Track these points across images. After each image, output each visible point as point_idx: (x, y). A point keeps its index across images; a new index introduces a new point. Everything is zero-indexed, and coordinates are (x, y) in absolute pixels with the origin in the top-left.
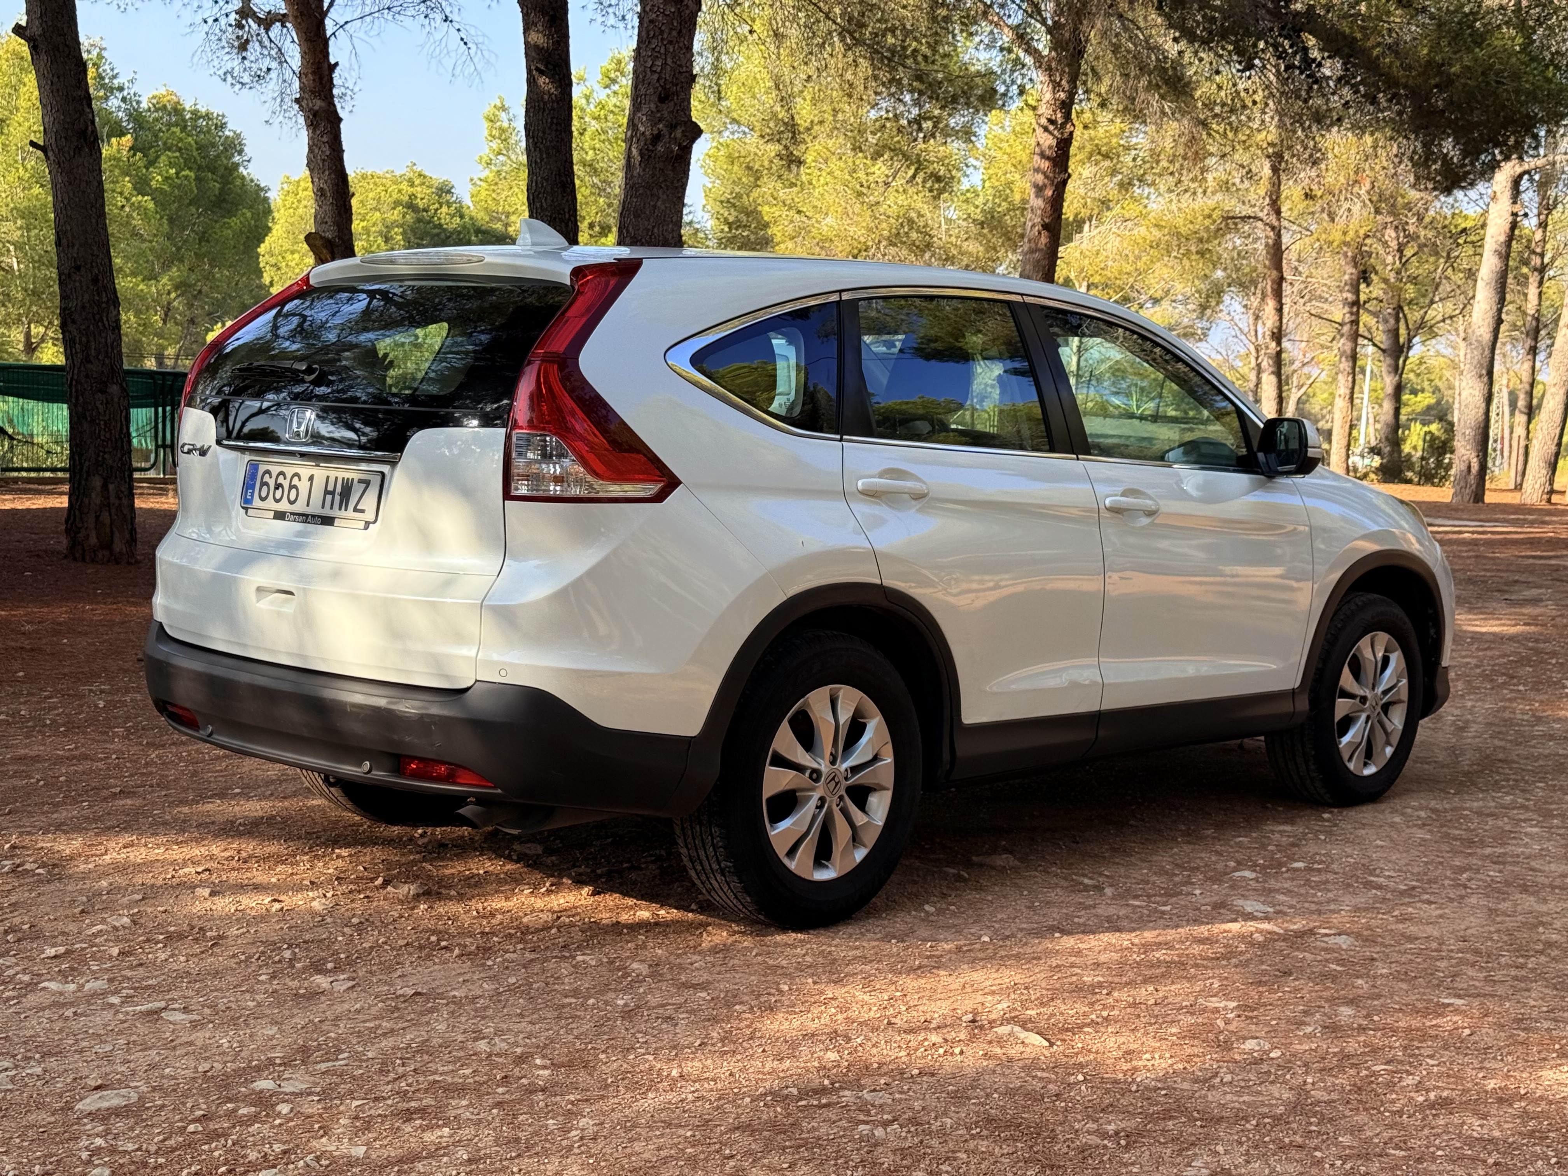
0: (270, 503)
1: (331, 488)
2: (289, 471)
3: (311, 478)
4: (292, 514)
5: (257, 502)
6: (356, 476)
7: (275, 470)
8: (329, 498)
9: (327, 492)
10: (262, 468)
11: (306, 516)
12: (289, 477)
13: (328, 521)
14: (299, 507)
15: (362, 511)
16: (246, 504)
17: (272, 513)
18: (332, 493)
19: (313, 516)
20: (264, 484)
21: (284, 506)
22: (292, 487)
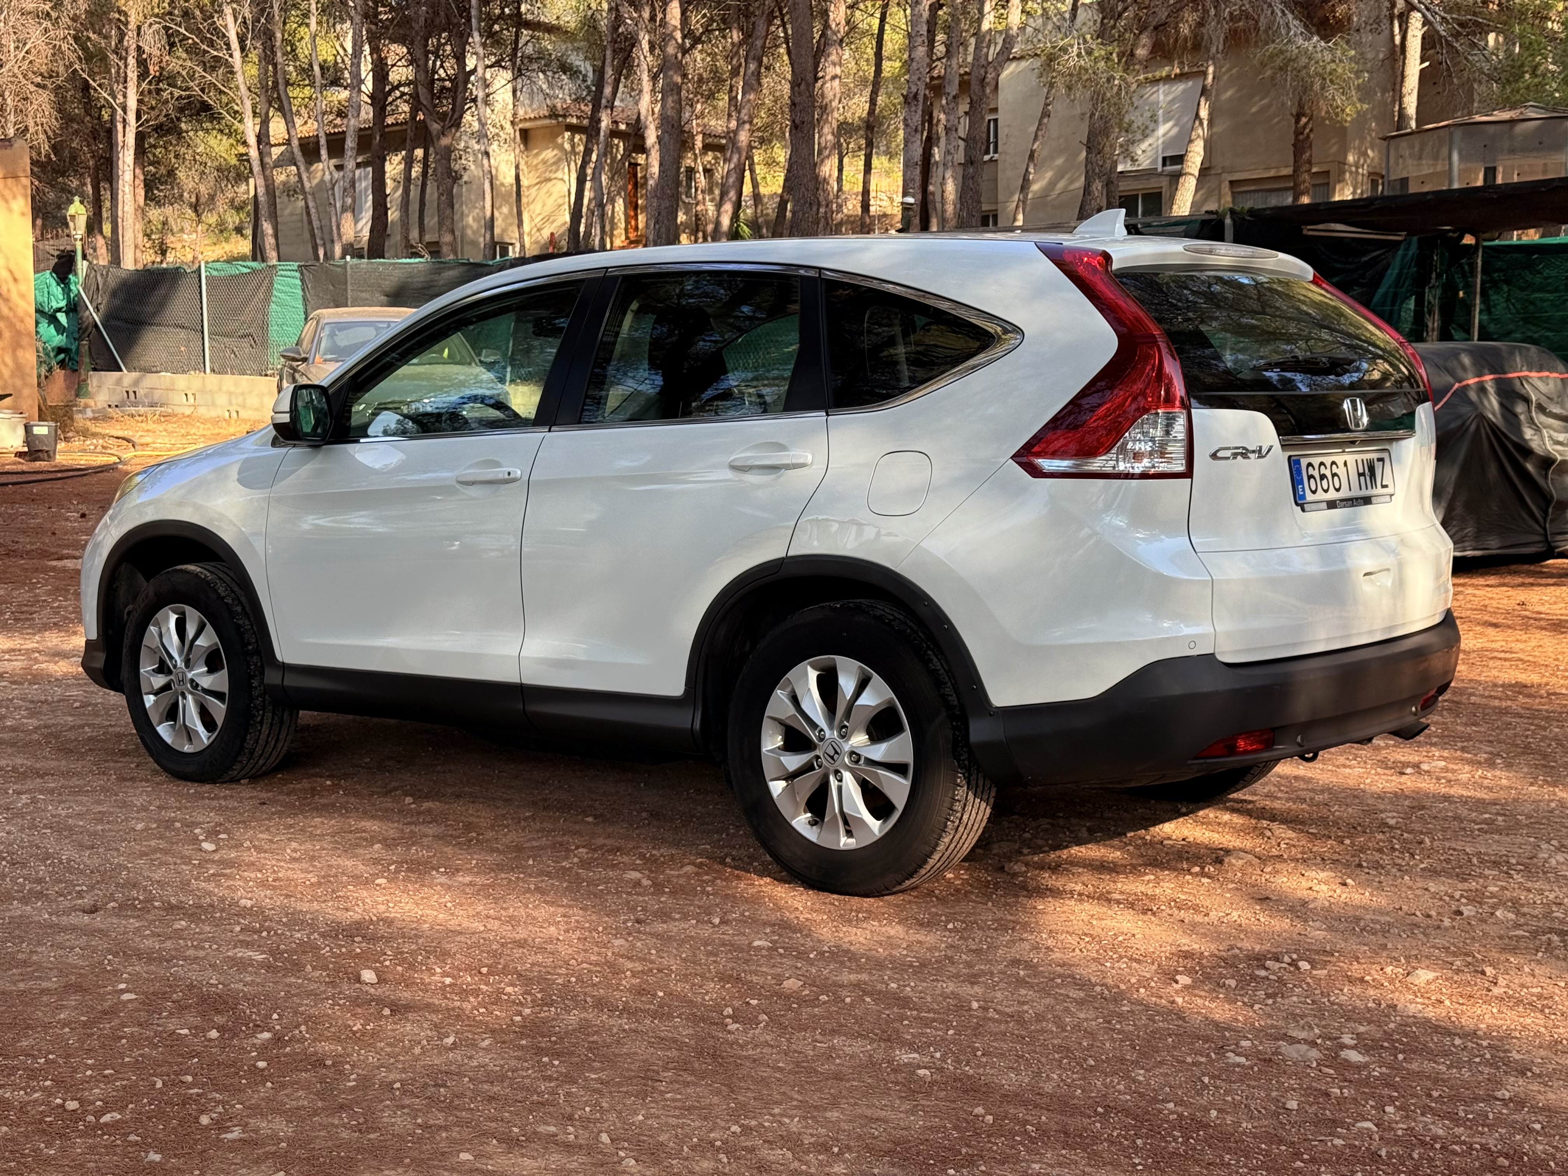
0: (1320, 495)
1: (1361, 471)
2: (1328, 460)
3: (1345, 464)
4: (1342, 500)
5: (1310, 497)
6: (1375, 456)
7: (1316, 461)
8: (1362, 478)
9: (1360, 475)
10: (1304, 462)
11: (1351, 499)
12: (1328, 466)
13: (1367, 501)
14: (1344, 494)
15: (1386, 486)
16: (1300, 502)
17: (1324, 505)
18: (1363, 474)
19: (1357, 499)
20: (1310, 477)
21: (1332, 495)
22: (1334, 475)
